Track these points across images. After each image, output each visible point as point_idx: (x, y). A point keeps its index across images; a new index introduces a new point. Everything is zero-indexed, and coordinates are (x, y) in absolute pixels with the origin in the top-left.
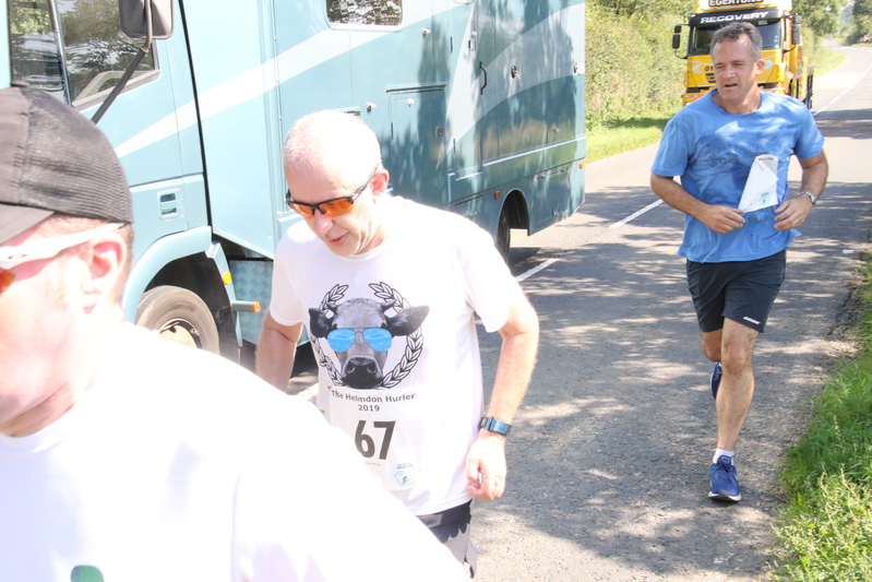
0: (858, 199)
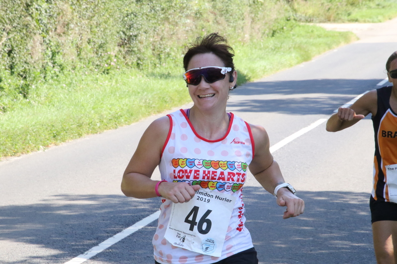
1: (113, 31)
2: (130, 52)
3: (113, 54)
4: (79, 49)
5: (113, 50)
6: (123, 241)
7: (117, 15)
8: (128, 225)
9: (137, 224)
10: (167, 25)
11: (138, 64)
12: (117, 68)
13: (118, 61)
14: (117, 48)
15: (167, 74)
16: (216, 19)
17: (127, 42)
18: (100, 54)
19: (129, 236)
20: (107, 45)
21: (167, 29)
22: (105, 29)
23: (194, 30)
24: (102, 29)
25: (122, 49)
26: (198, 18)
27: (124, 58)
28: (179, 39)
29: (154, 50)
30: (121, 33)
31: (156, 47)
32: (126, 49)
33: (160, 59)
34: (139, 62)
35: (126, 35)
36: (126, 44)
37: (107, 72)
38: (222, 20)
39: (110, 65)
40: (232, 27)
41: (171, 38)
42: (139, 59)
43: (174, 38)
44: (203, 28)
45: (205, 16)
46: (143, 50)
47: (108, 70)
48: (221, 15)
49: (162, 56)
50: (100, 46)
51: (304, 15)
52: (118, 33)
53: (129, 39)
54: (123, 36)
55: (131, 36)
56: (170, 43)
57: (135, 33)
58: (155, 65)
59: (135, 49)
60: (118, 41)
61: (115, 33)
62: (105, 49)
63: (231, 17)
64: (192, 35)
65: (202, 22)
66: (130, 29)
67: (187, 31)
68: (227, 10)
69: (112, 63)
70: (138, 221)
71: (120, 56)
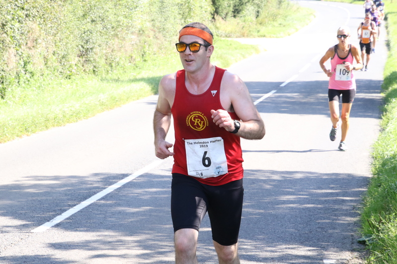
0: (337, 194)
1: (73, 45)
2: (87, 61)
3: (73, 63)
4: (46, 59)
5: (74, 59)
6: (81, 211)
7: (77, 32)
8: (85, 198)
9: (92, 197)
10: (116, 39)
11: (94, 71)
12: (77, 74)
13: (78, 69)
14: (77, 59)
15: (117, 78)
16: (155, 35)
17: (84, 53)
18: (63, 63)
19: (86, 207)
20: (69, 56)
21: (116, 43)
22: (67, 43)
23: (138, 44)
24: (64, 44)
25: (81, 59)
26: (141, 35)
27: (83, 66)
28: (126, 51)
29: (106, 60)
30: (80, 46)
31: (108, 57)
32: (84, 59)
33: (112, 66)
34: (95, 69)
35: (83, 48)
36: (84, 55)
37: (69, 77)
38: (160, 35)
39: (71, 72)
40: (168, 41)
41: (120, 50)
42: (95, 67)
43: (122, 50)
44: (145, 42)
45: (146, 32)
46: (98, 60)
47: (70, 76)
48: (160, 32)
49: (113, 64)
50: (63, 57)
51: (224, 32)
52: (77, 46)
53: (86, 51)
54: (81, 49)
55: (88, 49)
56: (119, 54)
57: (91, 47)
58: (108, 71)
59: (92, 59)
60: (78, 53)
61: (75, 46)
62: (67, 59)
63: (167, 34)
64: (136, 48)
65: (144, 37)
66: (87, 43)
67: (133, 45)
68: (164, 28)
69: (73, 71)
70: (93, 195)
71: (79, 65)
